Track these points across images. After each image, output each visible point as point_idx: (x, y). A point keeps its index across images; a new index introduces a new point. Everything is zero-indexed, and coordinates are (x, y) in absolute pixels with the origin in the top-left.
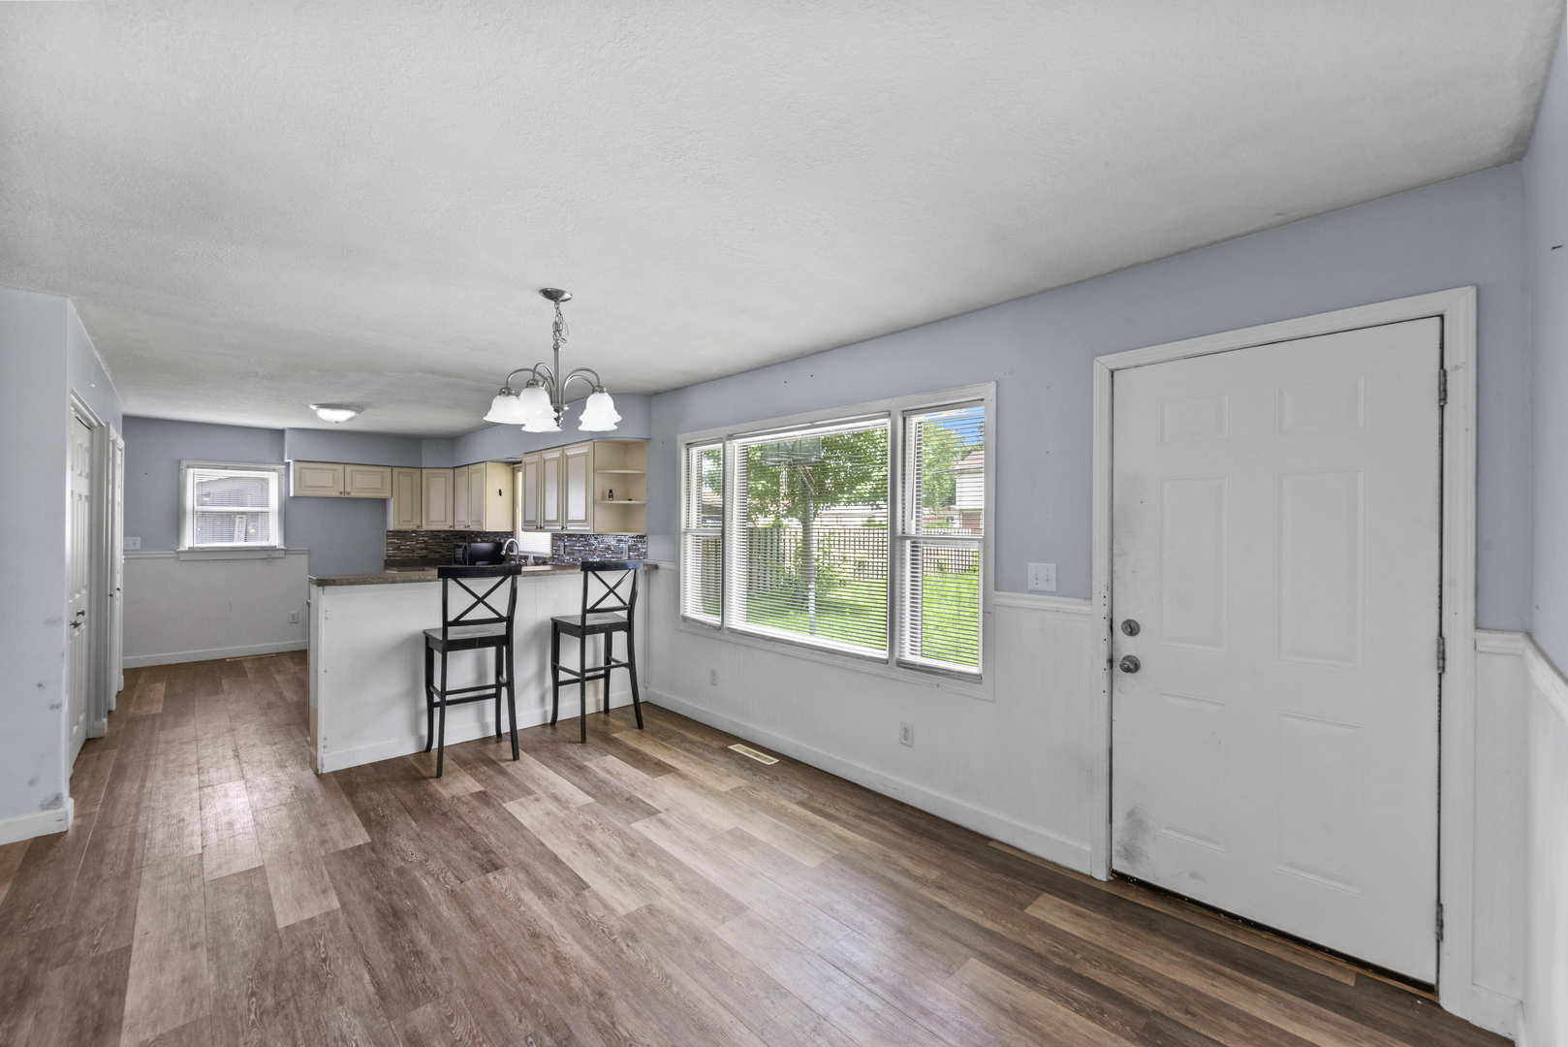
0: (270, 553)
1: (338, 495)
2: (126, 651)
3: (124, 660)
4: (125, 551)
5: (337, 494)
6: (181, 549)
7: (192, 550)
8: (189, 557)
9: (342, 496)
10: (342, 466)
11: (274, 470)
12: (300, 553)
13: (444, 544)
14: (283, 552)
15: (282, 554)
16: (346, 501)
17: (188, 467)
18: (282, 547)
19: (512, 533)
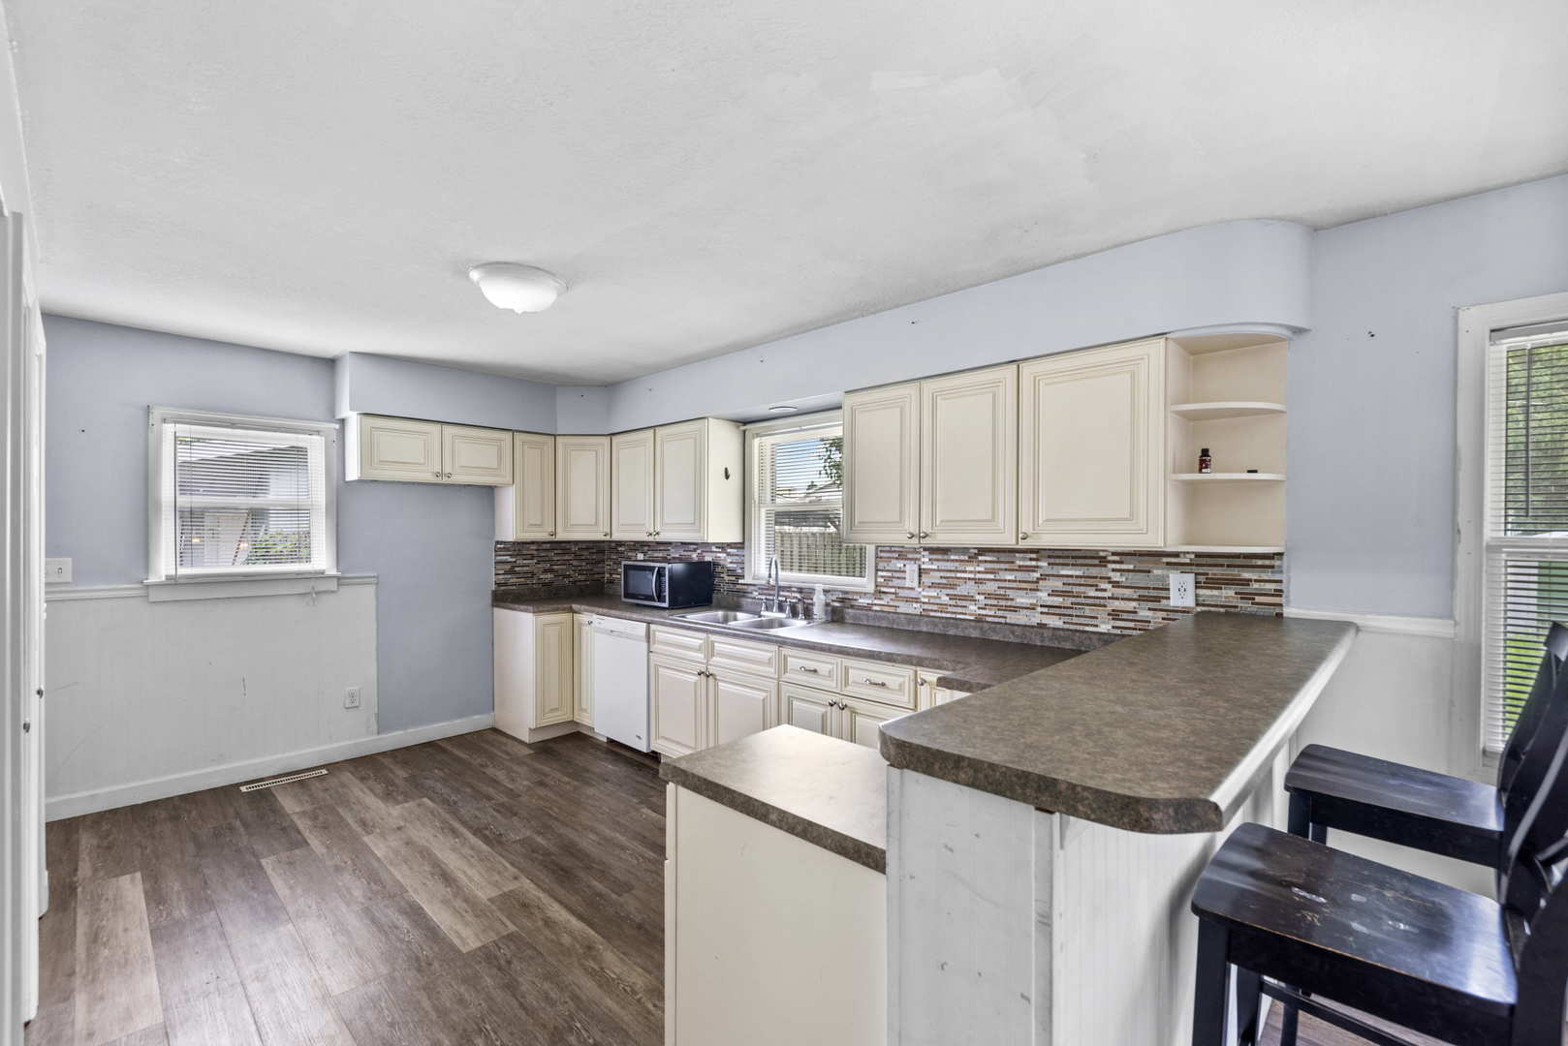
0: (312, 583)
1: (432, 479)
2: (51, 786)
3: (47, 806)
4: (47, 584)
5: (430, 478)
6: (152, 579)
7: (173, 582)
8: (165, 595)
9: (438, 480)
10: (438, 427)
11: (318, 432)
12: (362, 581)
13: (575, 563)
14: (335, 581)
15: (333, 585)
16: (442, 489)
17: (164, 421)
18: (333, 572)
19: (741, 546)
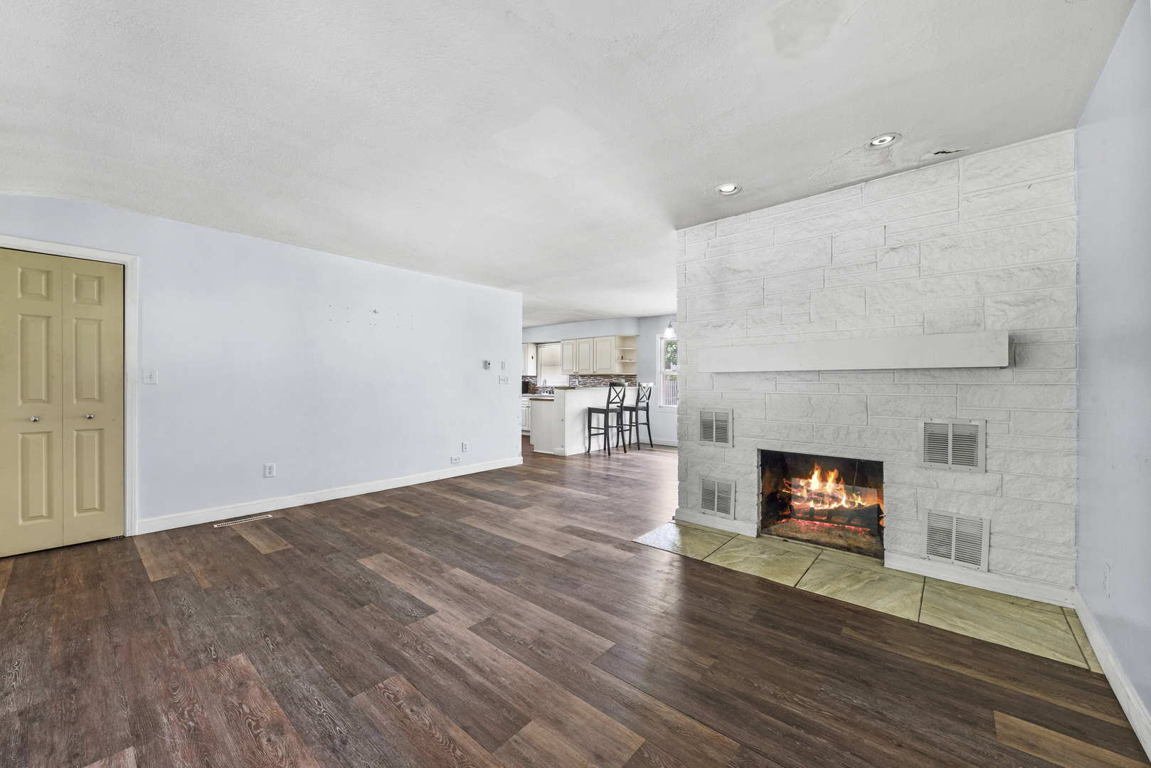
19: (536, 377)
